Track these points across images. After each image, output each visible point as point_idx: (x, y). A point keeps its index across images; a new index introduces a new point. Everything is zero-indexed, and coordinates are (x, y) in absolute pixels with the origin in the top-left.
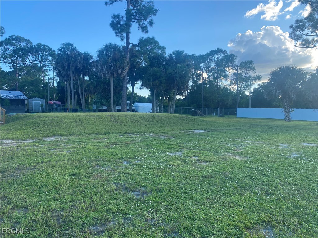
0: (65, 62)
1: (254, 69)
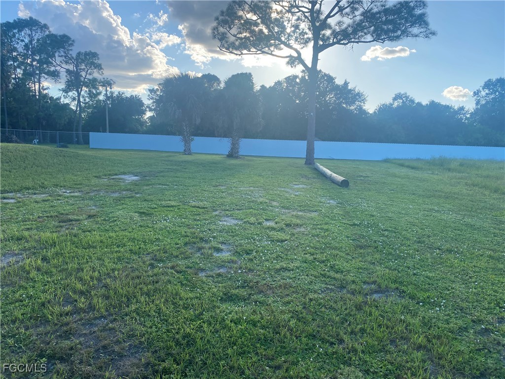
1: (101, 69)
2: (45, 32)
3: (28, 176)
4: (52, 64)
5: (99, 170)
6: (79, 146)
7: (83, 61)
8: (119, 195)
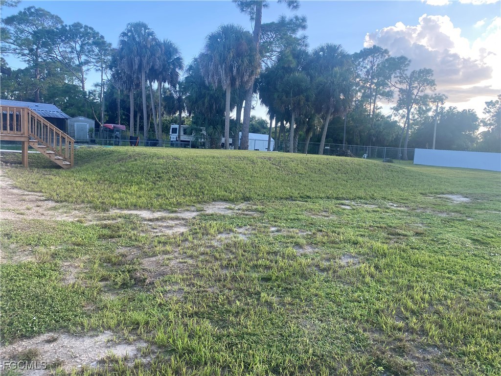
0: (135, 57)
1: (434, 84)
2: (385, 56)
3: (361, 187)
4: (388, 85)
5: (425, 187)
6: (404, 162)
7: (416, 79)
8: (447, 216)
